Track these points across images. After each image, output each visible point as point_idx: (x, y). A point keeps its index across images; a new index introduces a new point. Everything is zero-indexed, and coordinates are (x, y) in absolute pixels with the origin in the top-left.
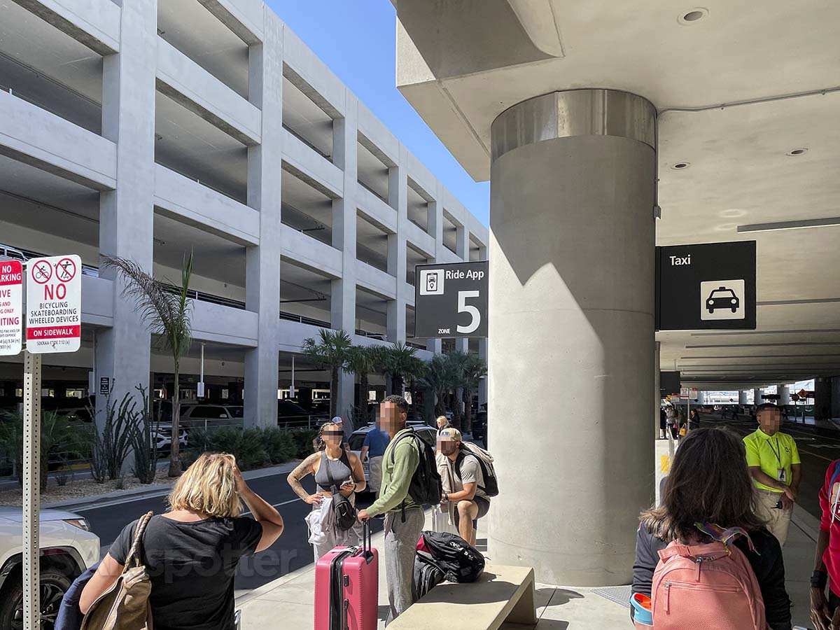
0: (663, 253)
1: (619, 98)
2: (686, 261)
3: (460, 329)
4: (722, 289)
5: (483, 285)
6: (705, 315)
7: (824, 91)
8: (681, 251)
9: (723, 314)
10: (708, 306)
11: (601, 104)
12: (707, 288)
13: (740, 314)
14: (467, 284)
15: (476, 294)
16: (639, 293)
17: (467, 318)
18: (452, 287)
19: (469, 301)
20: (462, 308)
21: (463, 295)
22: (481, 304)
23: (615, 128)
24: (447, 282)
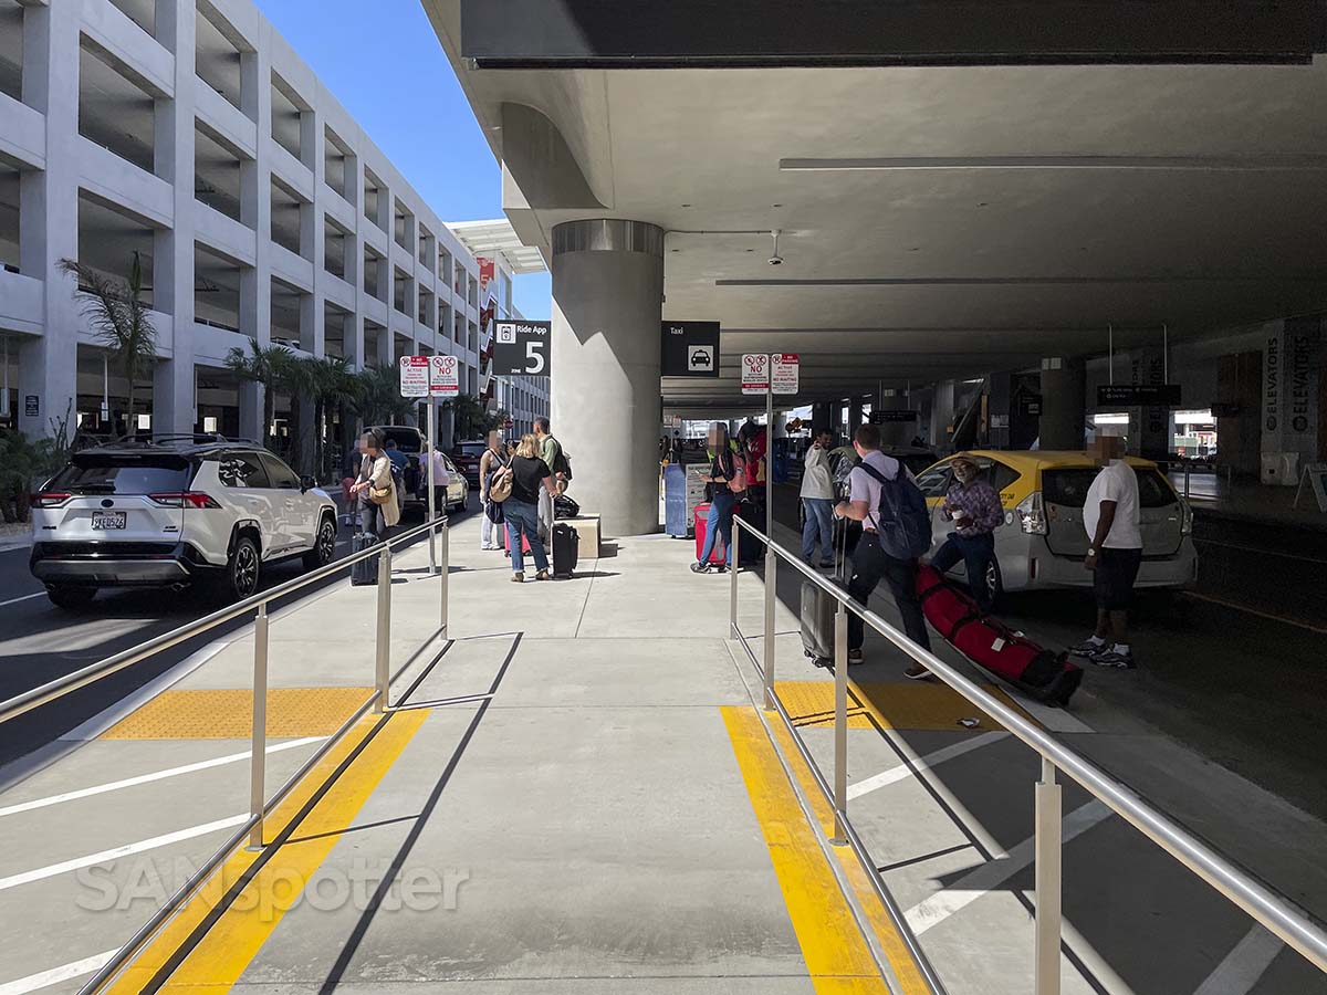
0: (667, 325)
1: (640, 226)
2: (680, 332)
3: (528, 370)
4: (701, 351)
5: (546, 339)
6: (691, 367)
7: (759, 232)
8: (678, 325)
9: (701, 367)
10: (693, 362)
11: (629, 229)
12: (692, 350)
13: (710, 367)
14: (534, 337)
15: (540, 344)
16: (651, 351)
17: (534, 363)
18: (523, 339)
19: (535, 350)
20: (530, 354)
21: (530, 345)
22: (545, 352)
23: (638, 246)
24: (518, 334)
